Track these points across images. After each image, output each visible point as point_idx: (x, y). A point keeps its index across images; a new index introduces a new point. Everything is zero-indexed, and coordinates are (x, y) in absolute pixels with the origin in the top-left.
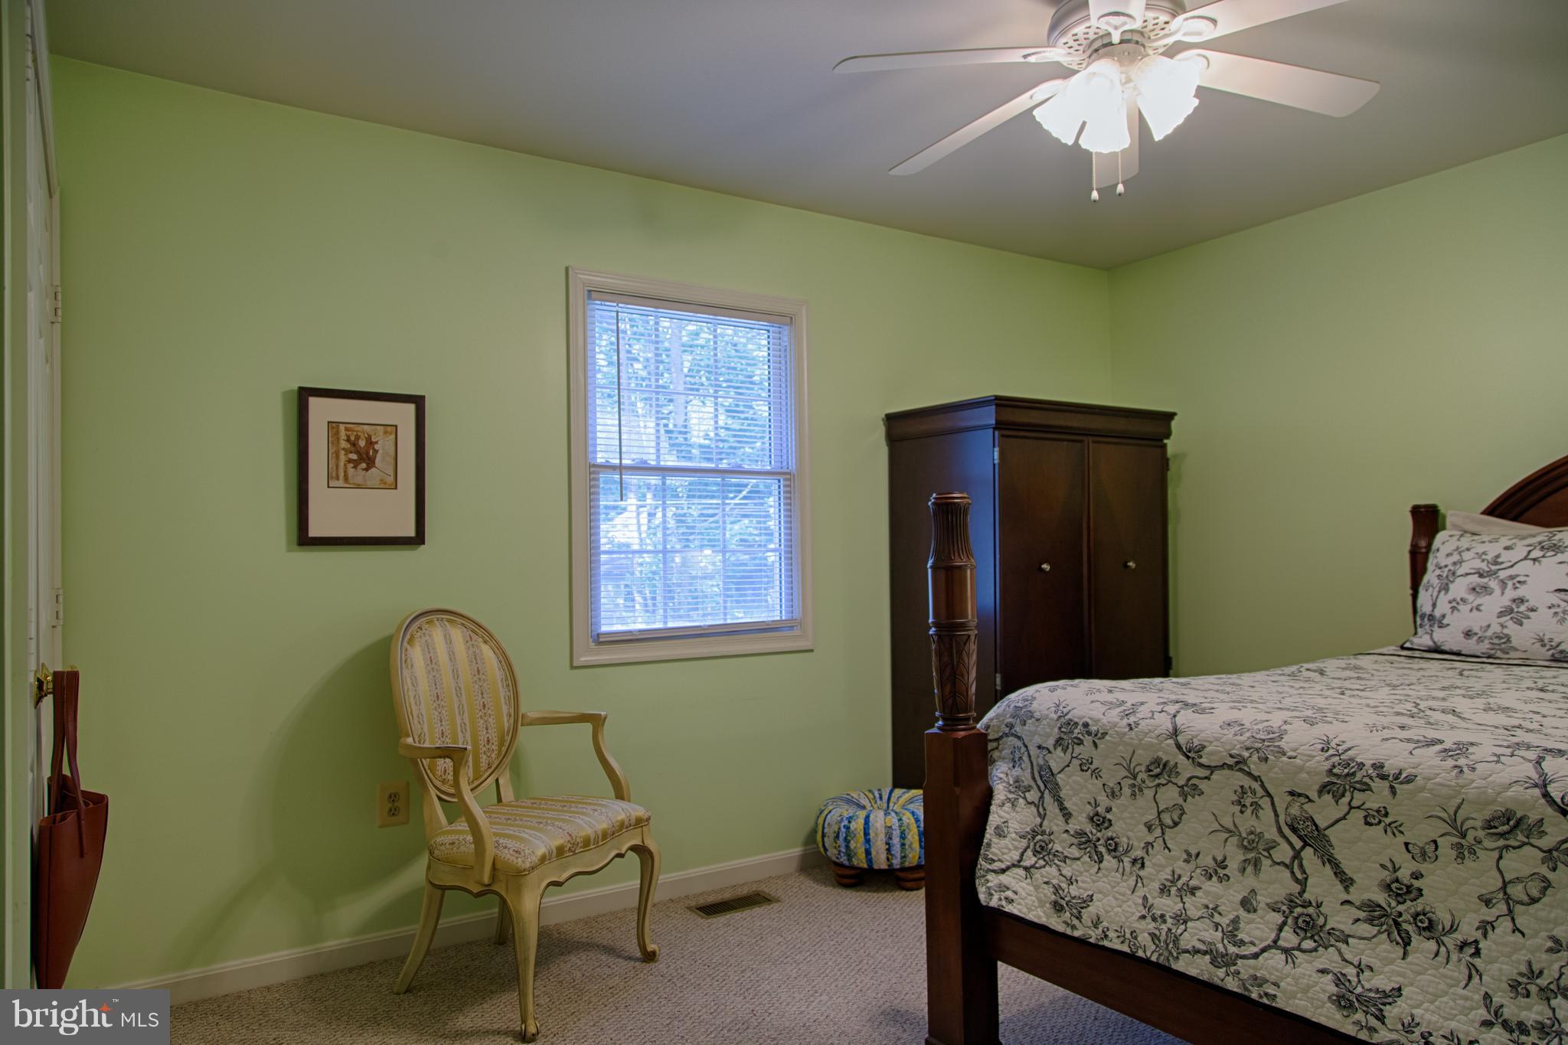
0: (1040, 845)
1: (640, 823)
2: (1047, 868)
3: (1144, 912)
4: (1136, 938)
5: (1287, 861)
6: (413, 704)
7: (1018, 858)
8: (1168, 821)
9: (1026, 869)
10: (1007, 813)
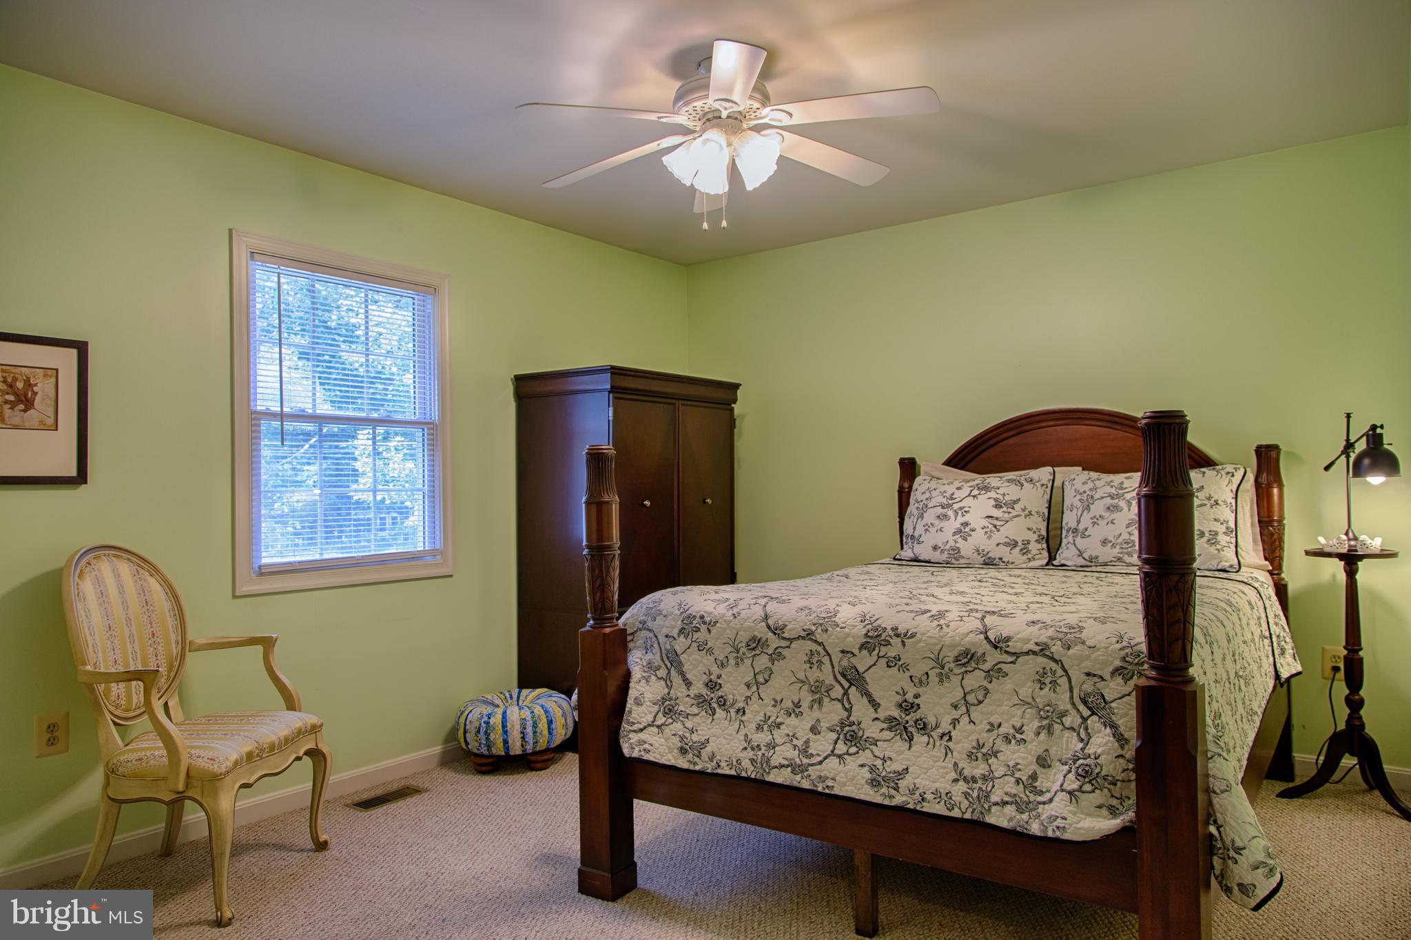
0: (668, 708)
1: (315, 729)
2: (675, 724)
3: (745, 745)
4: (740, 764)
5: (840, 697)
6: (88, 634)
7: (652, 719)
8: (761, 679)
9: (658, 727)
10: (644, 687)
